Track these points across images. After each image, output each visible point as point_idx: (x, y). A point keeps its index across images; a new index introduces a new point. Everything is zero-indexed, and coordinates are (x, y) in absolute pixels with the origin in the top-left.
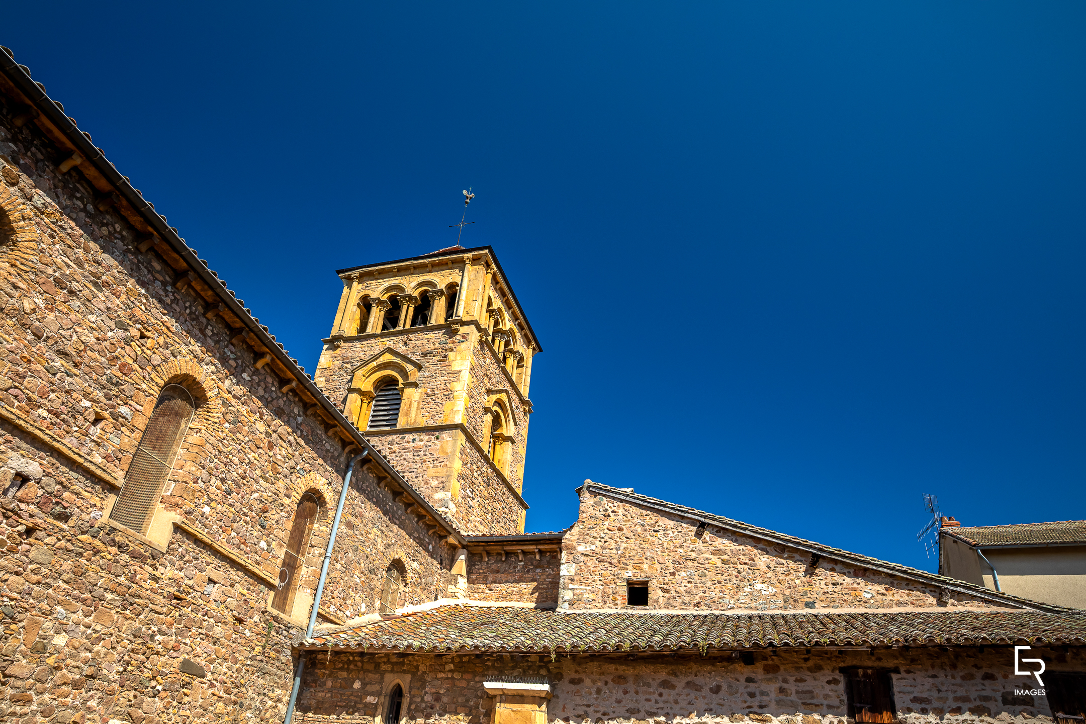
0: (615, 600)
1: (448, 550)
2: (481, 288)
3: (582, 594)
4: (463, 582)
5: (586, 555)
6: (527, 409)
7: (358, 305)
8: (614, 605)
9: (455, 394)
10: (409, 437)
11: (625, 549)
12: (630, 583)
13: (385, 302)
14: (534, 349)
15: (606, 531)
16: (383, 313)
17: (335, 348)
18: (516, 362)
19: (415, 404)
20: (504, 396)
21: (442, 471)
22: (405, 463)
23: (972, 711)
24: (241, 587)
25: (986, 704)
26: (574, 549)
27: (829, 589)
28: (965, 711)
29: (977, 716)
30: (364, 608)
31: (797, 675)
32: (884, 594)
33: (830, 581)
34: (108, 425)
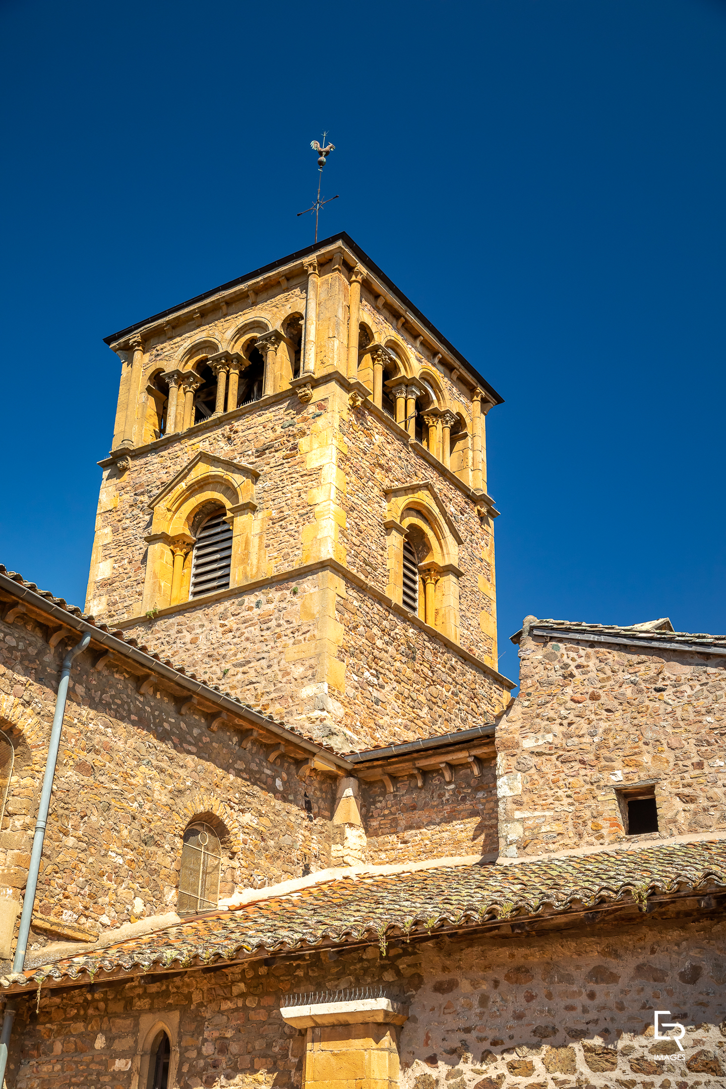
0: (597, 829)
1: (322, 782)
2: (341, 313)
3: (538, 826)
4: (356, 837)
5: (539, 754)
6: (484, 510)
7: (149, 390)
8: (597, 838)
9: (317, 509)
10: (250, 600)
11: (607, 731)
12: (622, 794)
13: (190, 374)
14: (484, 401)
15: (571, 704)
16: (190, 395)
17: (119, 473)
18: (447, 431)
19: (255, 541)
20: (424, 497)
21: (308, 648)
22: (248, 645)
26: (518, 745)
30: (139, 906)
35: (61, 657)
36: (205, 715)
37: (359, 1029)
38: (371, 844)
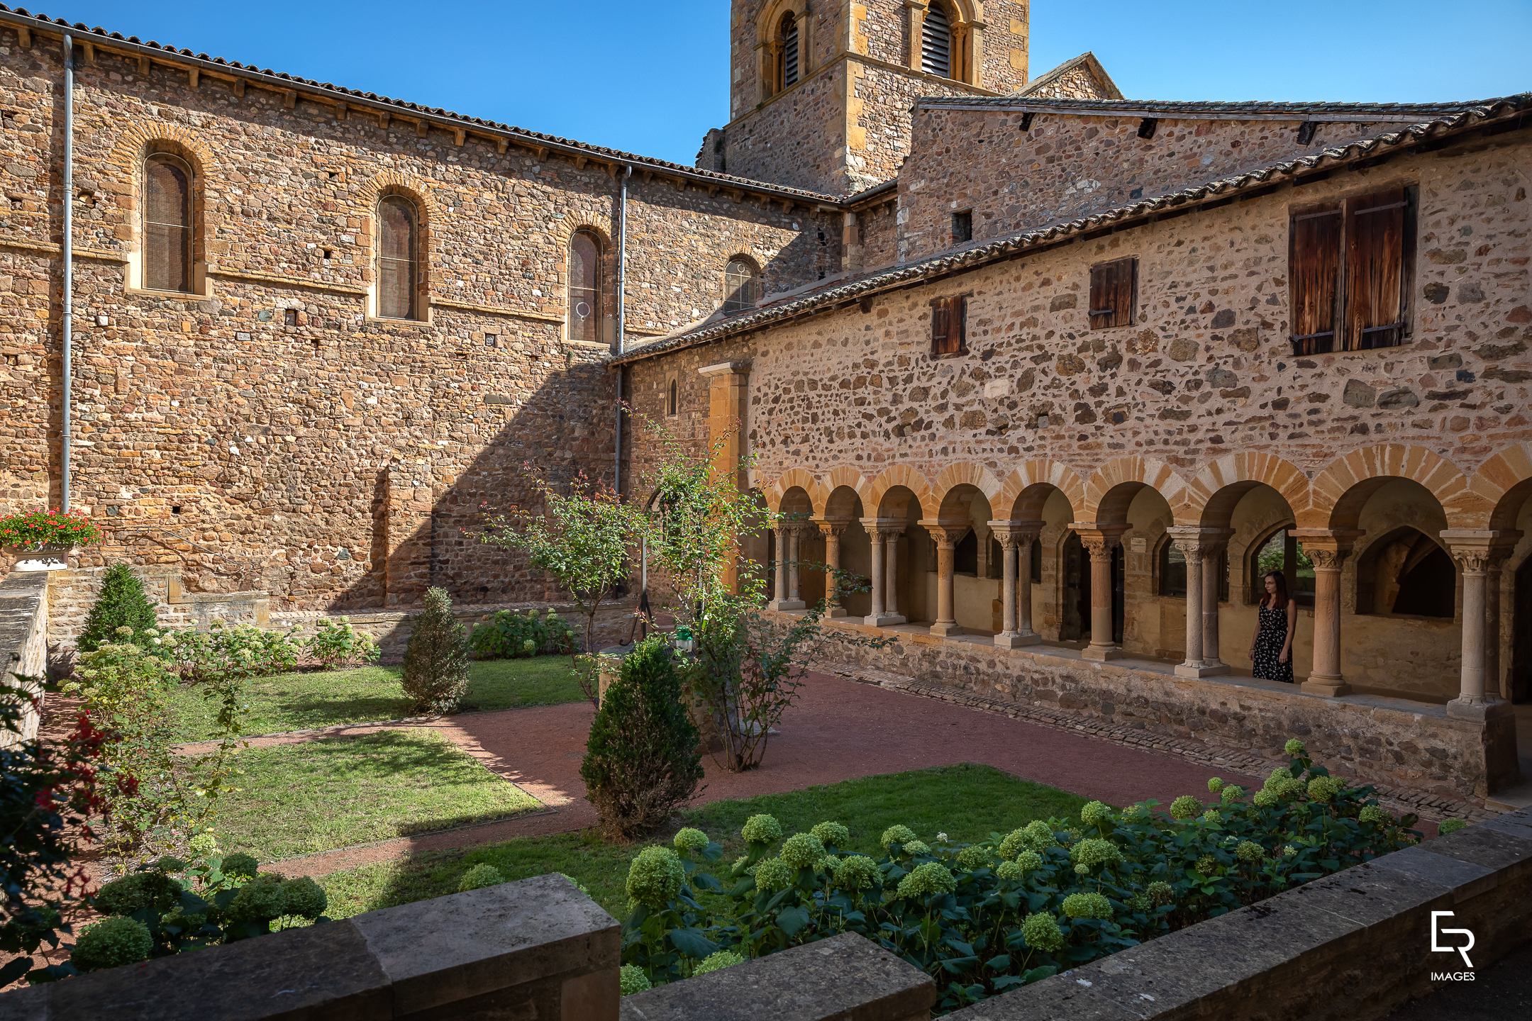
0: (943, 238)
3: (915, 242)
4: (854, 251)
5: (918, 194)
8: (942, 246)
9: (843, 9)
10: (808, 88)
11: (951, 174)
12: (955, 216)
15: (935, 157)
21: (838, 121)
23: (1022, 325)
24: (525, 332)
25: (1035, 315)
26: (908, 189)
27: (1162, 164)
28: (1017, 326)
29: (1025, 330)
30: (696, 313)
31: (899, 316)
32: (1228, 154)
33: (1166, 152)
34: (336, 254)
35: (620, 181)
36: (731, 194)
37: (726, 377)
38: (866, 253)
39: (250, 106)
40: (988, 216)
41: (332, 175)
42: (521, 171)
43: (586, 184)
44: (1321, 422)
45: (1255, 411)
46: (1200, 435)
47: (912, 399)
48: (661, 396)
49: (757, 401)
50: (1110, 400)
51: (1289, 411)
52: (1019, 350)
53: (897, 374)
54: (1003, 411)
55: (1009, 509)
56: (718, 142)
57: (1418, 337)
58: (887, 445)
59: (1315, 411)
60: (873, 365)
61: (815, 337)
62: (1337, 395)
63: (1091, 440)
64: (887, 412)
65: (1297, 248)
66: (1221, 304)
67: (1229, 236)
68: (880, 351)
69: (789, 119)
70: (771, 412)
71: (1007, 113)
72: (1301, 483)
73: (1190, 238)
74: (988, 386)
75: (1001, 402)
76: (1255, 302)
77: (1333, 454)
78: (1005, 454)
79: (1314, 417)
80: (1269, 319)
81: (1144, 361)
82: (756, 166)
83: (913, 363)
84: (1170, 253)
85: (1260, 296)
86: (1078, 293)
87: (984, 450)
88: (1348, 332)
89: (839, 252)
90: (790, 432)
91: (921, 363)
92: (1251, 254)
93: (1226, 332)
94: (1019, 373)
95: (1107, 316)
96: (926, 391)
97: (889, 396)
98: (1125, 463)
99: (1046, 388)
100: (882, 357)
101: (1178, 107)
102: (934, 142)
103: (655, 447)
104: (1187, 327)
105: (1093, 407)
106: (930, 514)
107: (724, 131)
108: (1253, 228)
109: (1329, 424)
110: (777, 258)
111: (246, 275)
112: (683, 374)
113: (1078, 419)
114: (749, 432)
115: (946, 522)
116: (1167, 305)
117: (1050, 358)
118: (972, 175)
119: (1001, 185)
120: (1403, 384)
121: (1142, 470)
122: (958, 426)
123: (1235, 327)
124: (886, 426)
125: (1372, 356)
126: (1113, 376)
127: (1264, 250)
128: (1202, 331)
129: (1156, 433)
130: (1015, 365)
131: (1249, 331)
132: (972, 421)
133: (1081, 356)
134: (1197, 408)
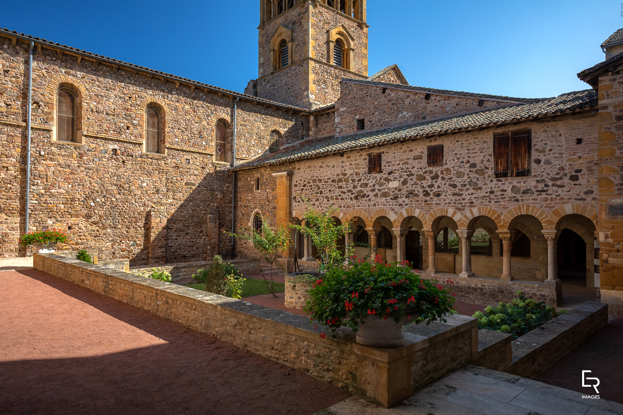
0: (353, 129)
3: (342, 129)
5: (343, 112)
6: (364, 27)
9: (307, 41)
10: (293, 69)
12: (358, 121)
15: (350, 100)
17: (262, 31)
19: (293, 51)
20: (341, 29)
21: (305, 82)
22: (293, 81)
23: (403, 164)
24: (200, 158)
25: (408, 161)
26: (339, 110)
27: (433, 109)
28: (401, 164)
29: (404, 165)
30: (260, 151)
31: (355, 158)
32: (455, 108)
33: (434, 105)
34: (131, 128)
35: (233, 102)
36: (272, 108)
37: (284, 177)
38: (318, 130)
39: (100, 71)
40: (370, 122)
41: (130, 98)
42: (199, 98)
43: (222, 103)
44: (505, 198)
45: (484, 194)
46: (466, 201)
47: (361, 186)
48: (252, 183)
49: (296, 186)
50: (435, 189)
51: (494, 194)
52: (402, 172)
53: (355, 178)
54: (396, 192)
55: (400, 224)
56: (255, 84)
57: (533, 174)
58: (351, 202)
59: (503, 195)
60: (345, 175)
61: (320, 164)
62: (509, 190)
63: (429, 202)
64: (352, 191)
65: (496, 145)
66: (472, 161)
67: (474, 140)
68: (348, 170)
69: (285, 79)
70: (302, 190)
71: (377, 87)
72: (499, 216)
73: (461, 140)
74: (390, 183)
75: (396, 189)
76: (483, 161)
77: (508, 208)
78: (398, 206)
79: (502, 196)
80: (487, 166)
81: (447, 177)
82: (271, 95)
83: (361, 175)
84: (454, 144)
85: (484, 159)
86: (423, 155)
87: (390, 205)
88: (512, 171)
89: (308, 129)
90: (311, 197)
91: (364, 175)
92: (481, 146)
93: (474, 170)
94: (402, 180)
95: (434, 163)
96: (366, 185)
97: (352, 186)
98: (441, 210)
99: (412, 185)
100: (349, 172)
101: (438, 91)
102: (349, 94)
103: (249, 202)
104: (461, 168)
105: (429, 192)
106: (369, 226)
107: (256, 81)
108: (482, 138)
109: (507, 199)
110: (287, 132)
111: (98, 136)
112: (262, 175)
113: (424, 195)
114: (293, 197)
115: (375, 229)
116: (454, 160)
117: (414, 175)
118: (364, 107)
119: (375, 111)
120: (529, 187)
121: (447, 212)
122: (379, 196)
123: (477, 168)
124: (351, 196)
125: (519, 179)
126: (436, 182)
127: (485, 145)
128: (466, 169)
129: (451, 200)
130: (401, 177)
131: (481, 170)
132: (385, 195)
133: (425, 175)
134: (465, 193)
